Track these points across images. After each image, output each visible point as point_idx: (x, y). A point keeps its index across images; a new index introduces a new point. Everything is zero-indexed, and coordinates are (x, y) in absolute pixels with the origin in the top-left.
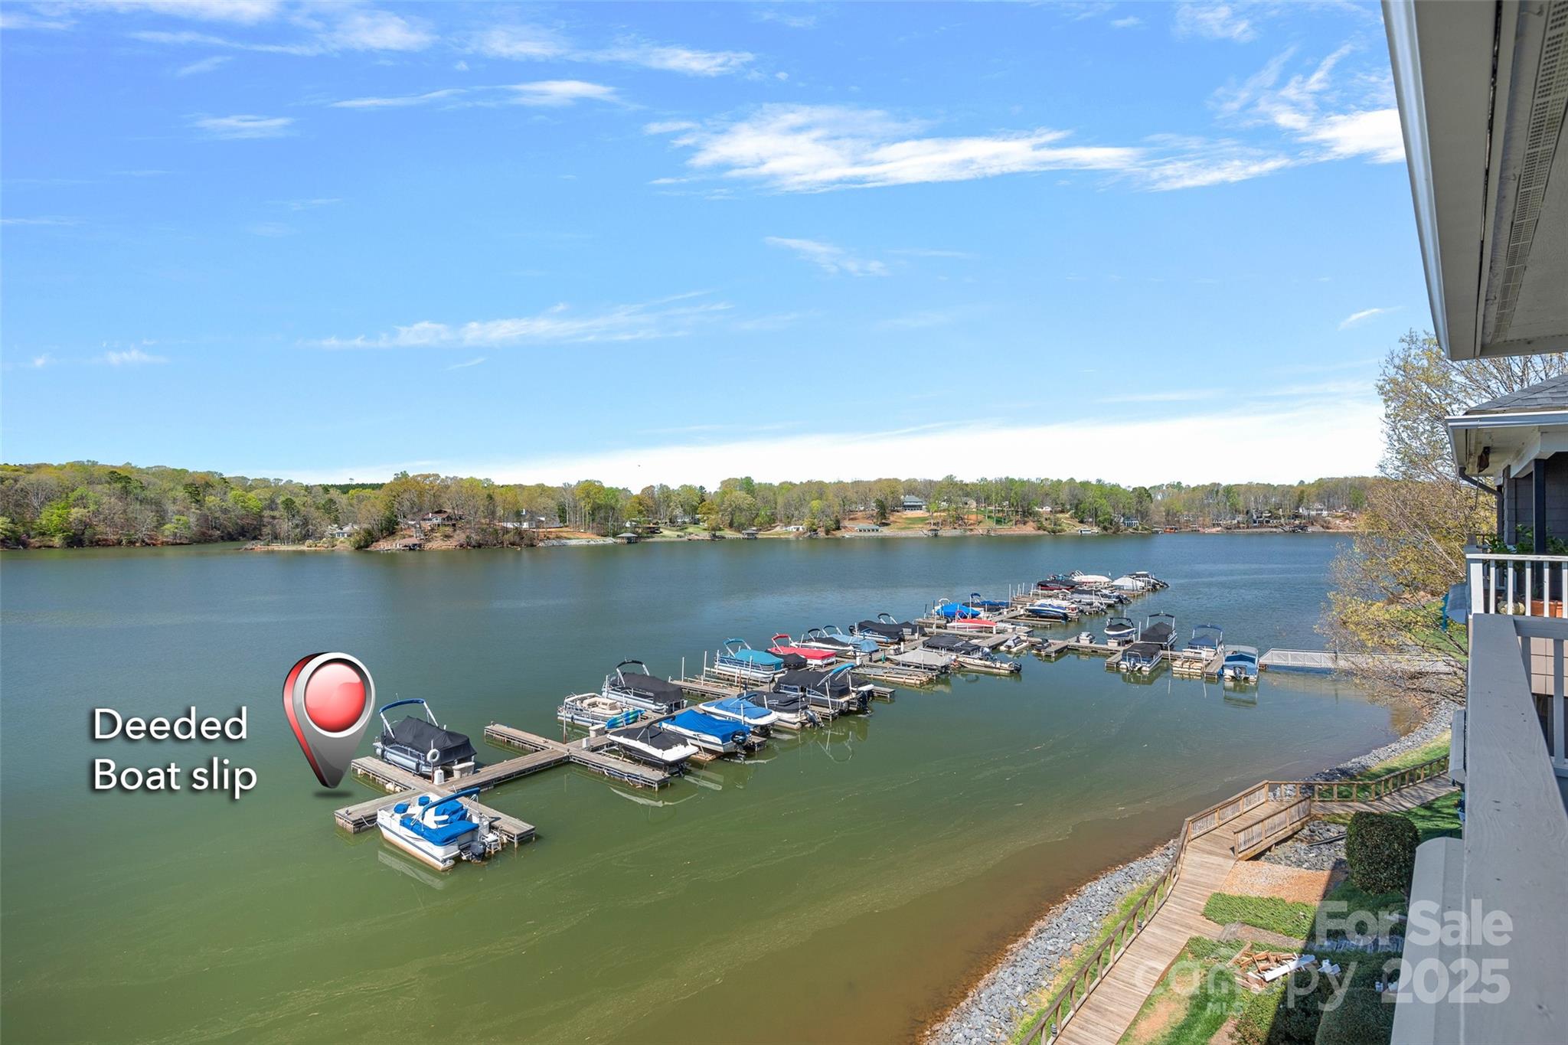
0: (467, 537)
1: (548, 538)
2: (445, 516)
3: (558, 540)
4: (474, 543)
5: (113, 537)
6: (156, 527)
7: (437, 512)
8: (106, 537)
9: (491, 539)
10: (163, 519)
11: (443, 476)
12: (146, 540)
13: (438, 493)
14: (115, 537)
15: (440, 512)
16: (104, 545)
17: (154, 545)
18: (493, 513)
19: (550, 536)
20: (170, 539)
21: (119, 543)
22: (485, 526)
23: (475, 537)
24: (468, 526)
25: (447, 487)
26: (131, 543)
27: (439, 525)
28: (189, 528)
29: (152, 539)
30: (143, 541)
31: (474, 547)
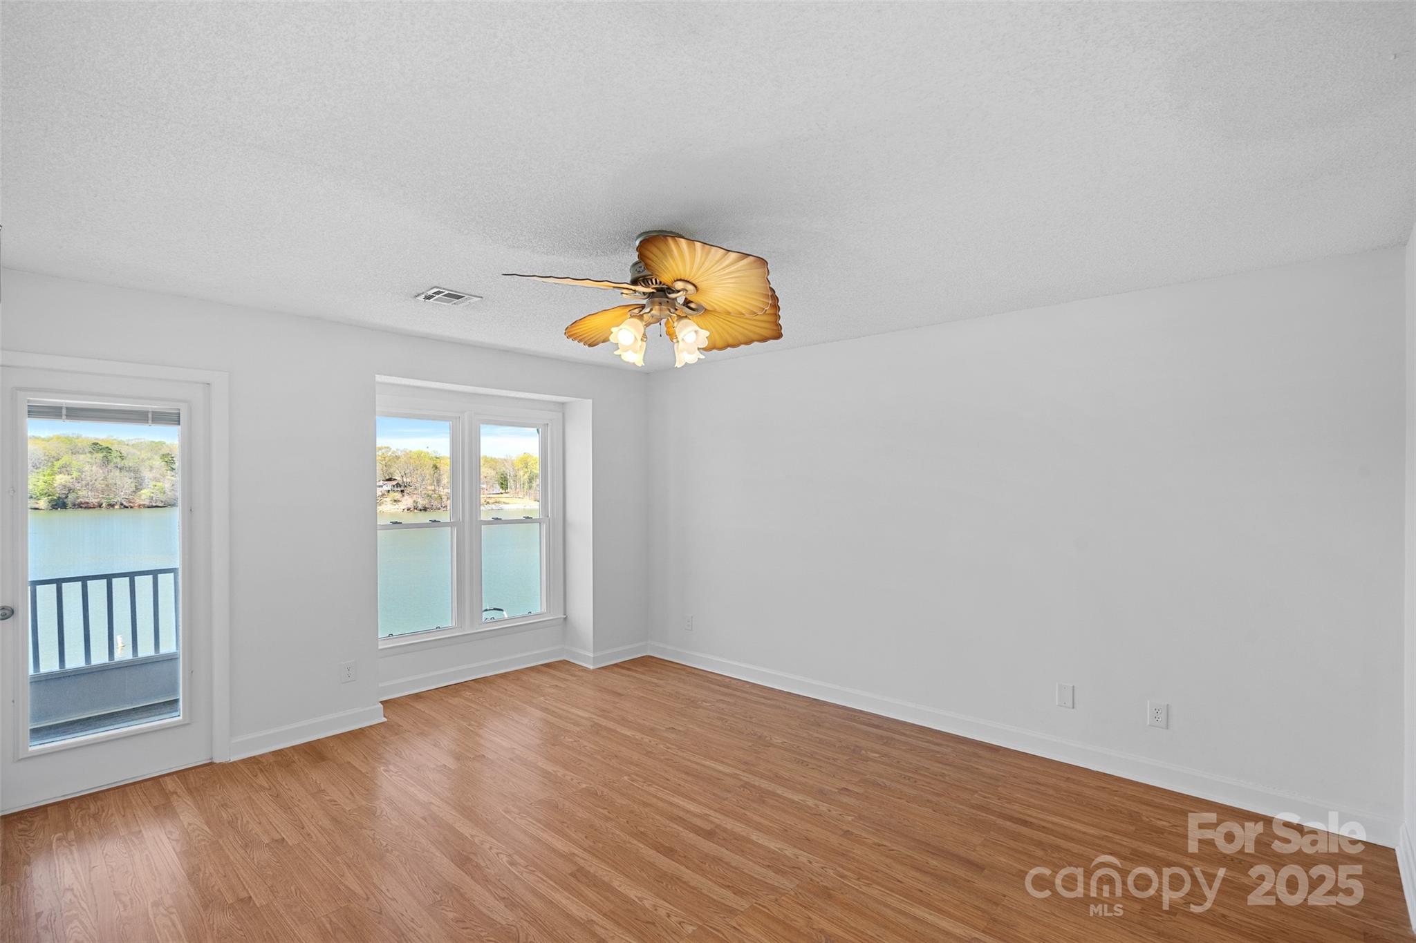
0: (414, 501)
1: (488, 503)
2: (394, 483)
3: (497, 504)
4: (420, 507)
5: (94, 501)
6: (135, 492)
7: (388, 480)
8: (87, 501)
9: (435, 503)
10: (141, 485)
11: (394, 449)
12: (125, 503)
13: (389, 463)
14: (96, 500)
15: (390, 480)
16: (85, 508)
17: (131, 507)
18: (439, 481)
19: (490, 501)
20: (147, 503)
21: (100, 506)
22: (430, 493)
23: (422, 502)
24: (416, 492)
25: (398, 458)
26: (111, 506)
27: (389, 491)
28: (164, 493)
29: (130, 502)
30: (122, 504)
31: (421, 510)
